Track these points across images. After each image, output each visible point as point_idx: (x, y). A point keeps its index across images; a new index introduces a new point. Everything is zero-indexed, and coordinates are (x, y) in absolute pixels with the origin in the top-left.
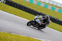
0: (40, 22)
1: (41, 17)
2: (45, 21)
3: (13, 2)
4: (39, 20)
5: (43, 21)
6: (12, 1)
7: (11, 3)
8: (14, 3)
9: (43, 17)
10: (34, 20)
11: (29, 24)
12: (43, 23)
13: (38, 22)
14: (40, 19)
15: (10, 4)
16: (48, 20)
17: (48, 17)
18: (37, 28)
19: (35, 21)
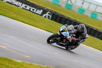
0: (70, 37)
1: (71, 27)
2: (79, 35)
3: (64, 16)
4: (68, 33)
5: (75, 34)
6: (62, 15)
7: (61, 18)
8: (66, 19)
9: (75, 28)
10: (59, 34)
11: (51, 41)
12: (75, 39)
13: (66, 37)
14: (69, 31)
15: (59, 19)
16: (83, 32)
17: (83, 28)
18: (64, 48)
19: (62, 35)
